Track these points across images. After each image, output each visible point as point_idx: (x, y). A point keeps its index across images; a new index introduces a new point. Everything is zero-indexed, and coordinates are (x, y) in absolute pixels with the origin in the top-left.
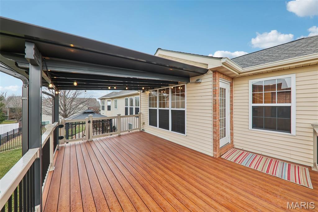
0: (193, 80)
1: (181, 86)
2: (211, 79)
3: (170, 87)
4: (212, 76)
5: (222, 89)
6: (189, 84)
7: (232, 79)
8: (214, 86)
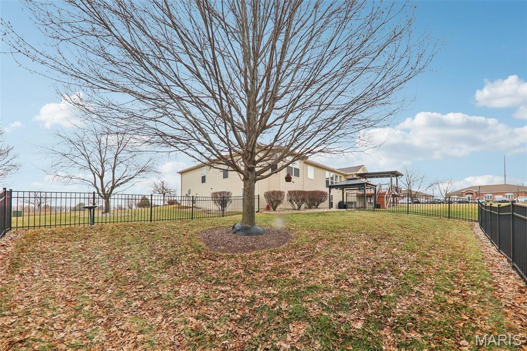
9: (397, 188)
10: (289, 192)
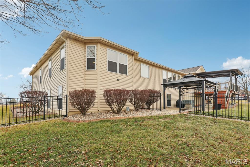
9: (236, 87)
10: (105, 91)
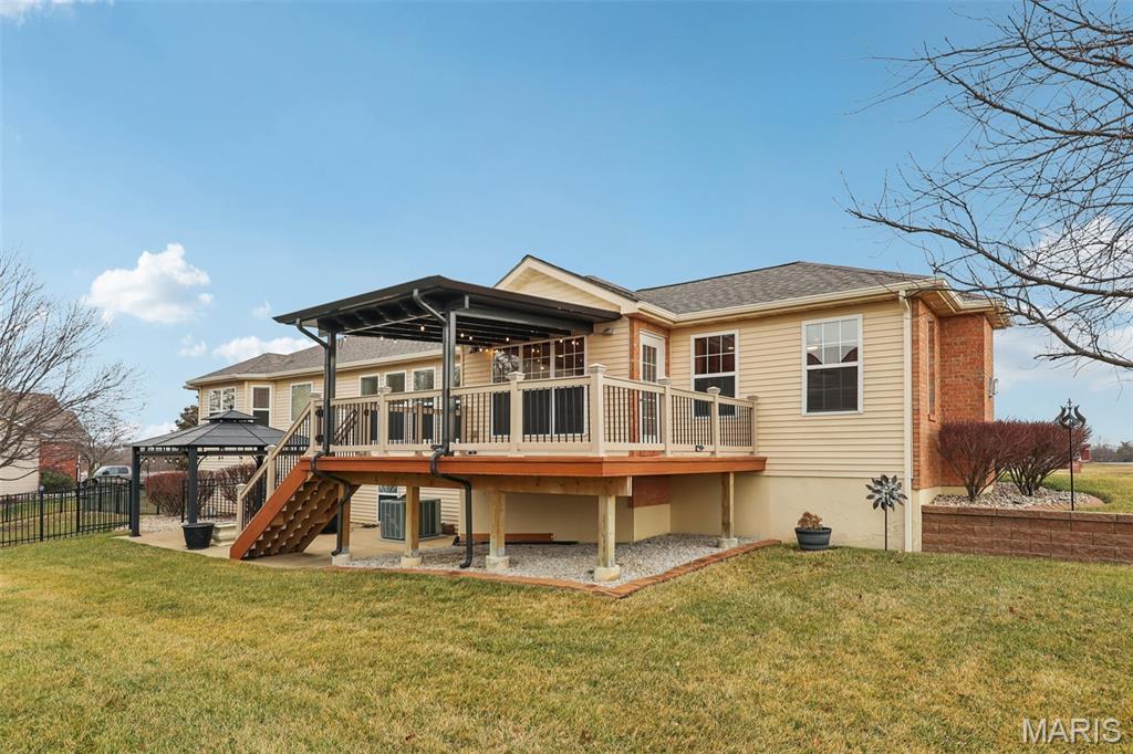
0: (599, 328)
1: (577, 340)
2: (627, 330)
3: (552, 341)
4: (627, 324)
5: (649, 348)
6: (592, 335)
7: (668, 331)
8: (632, 340)
